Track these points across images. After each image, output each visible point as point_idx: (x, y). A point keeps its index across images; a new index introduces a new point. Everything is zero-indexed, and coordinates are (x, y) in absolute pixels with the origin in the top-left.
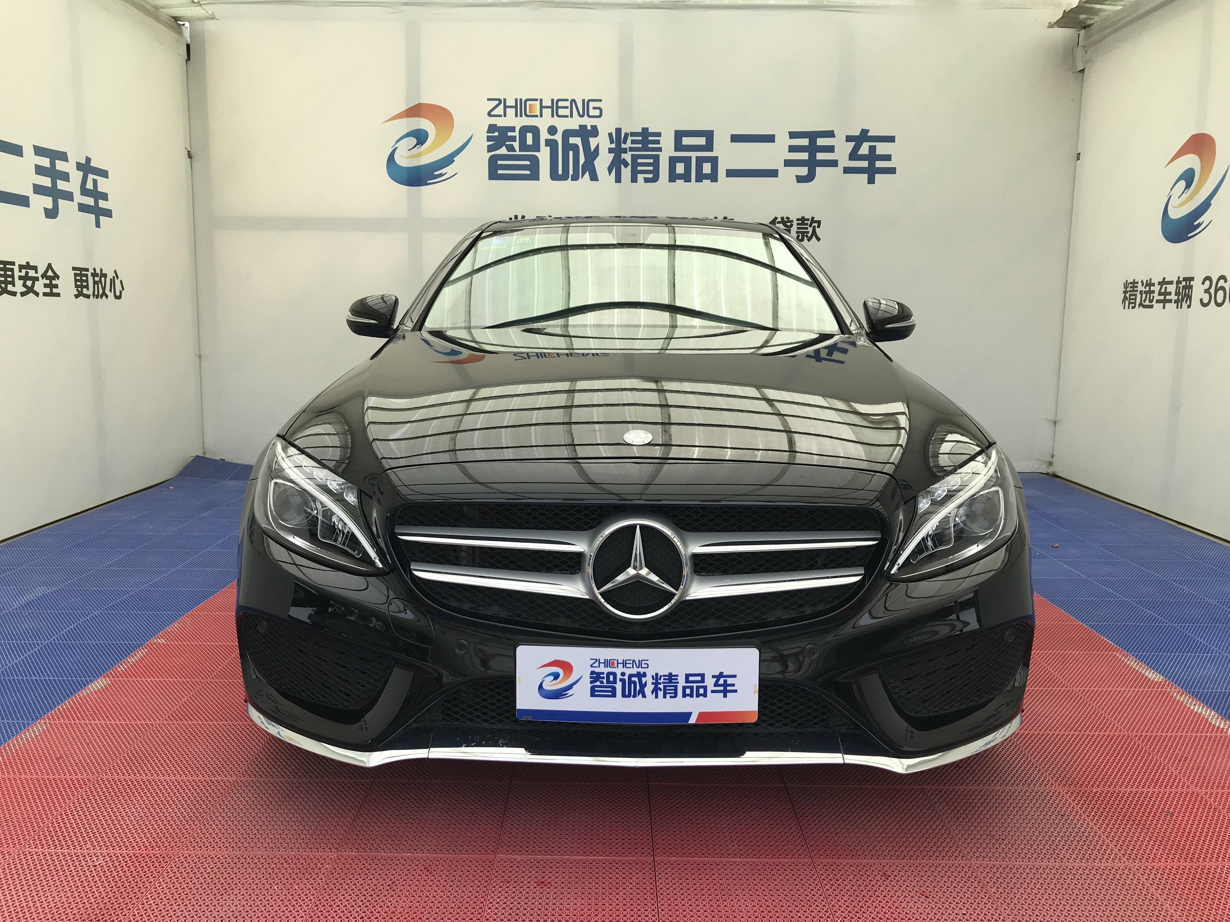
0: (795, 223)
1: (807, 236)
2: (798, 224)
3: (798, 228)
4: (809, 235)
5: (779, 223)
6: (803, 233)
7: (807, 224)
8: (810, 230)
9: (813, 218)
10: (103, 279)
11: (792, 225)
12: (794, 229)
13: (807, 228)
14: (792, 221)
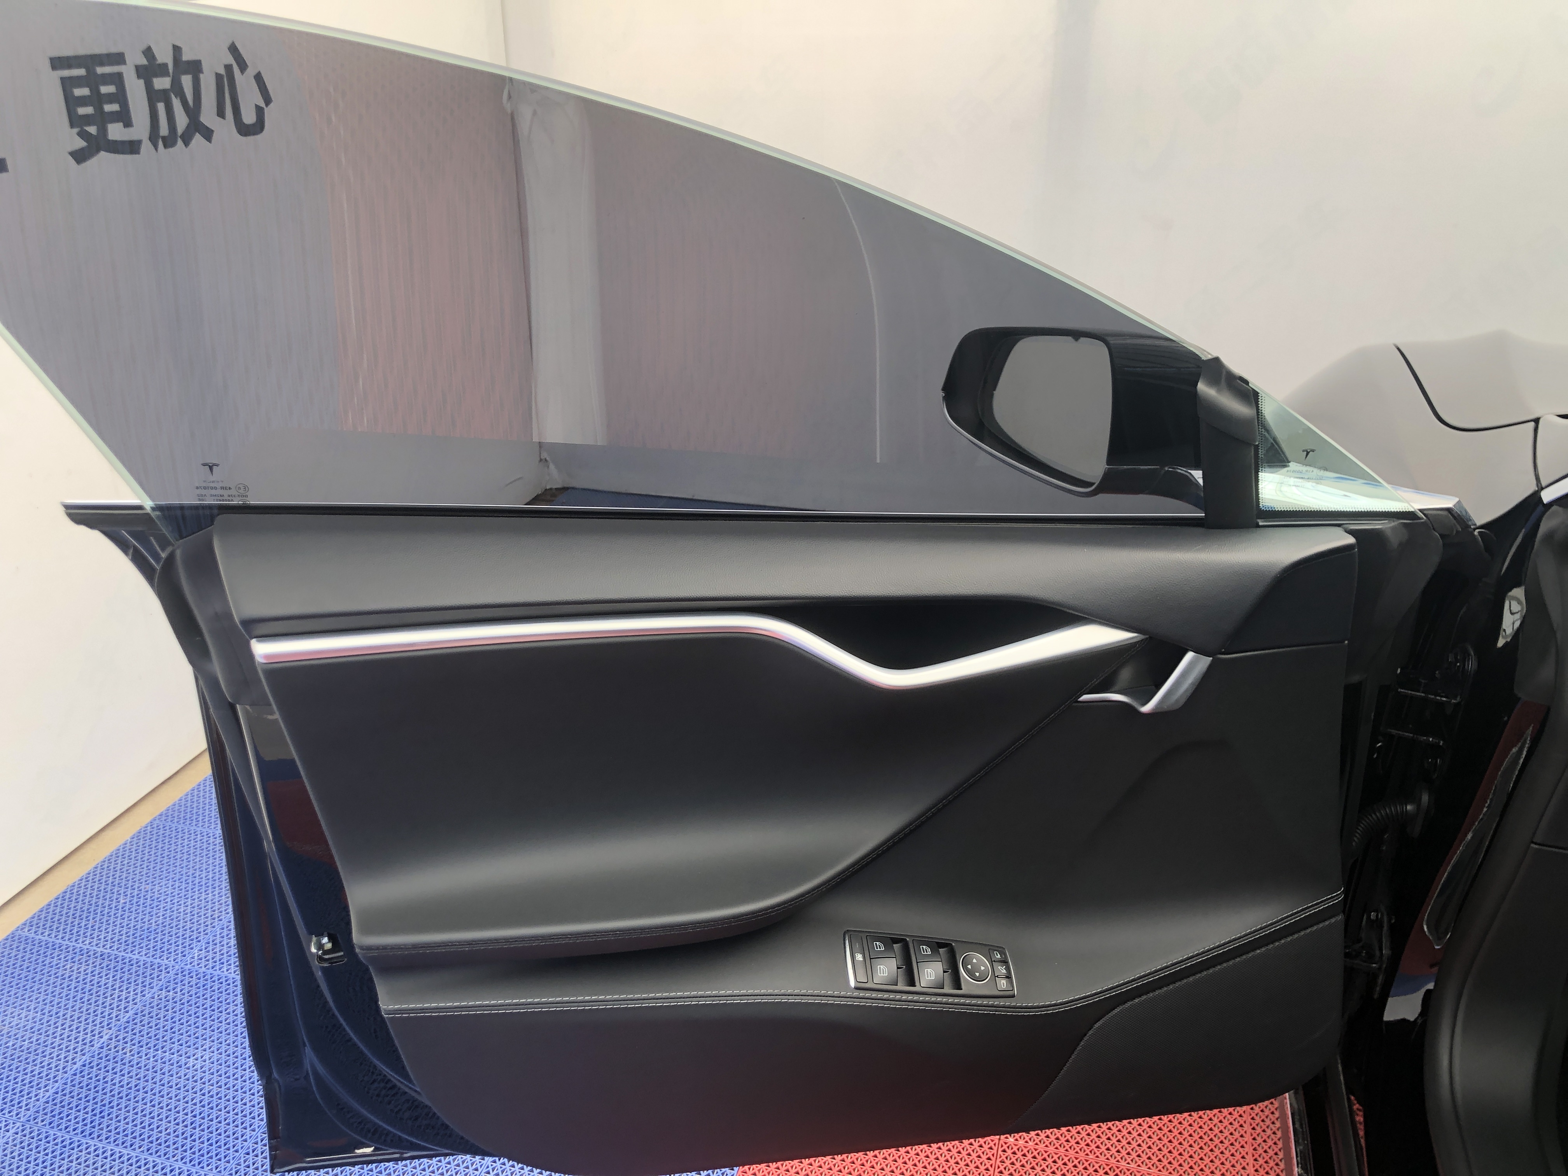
10: (187, 81)
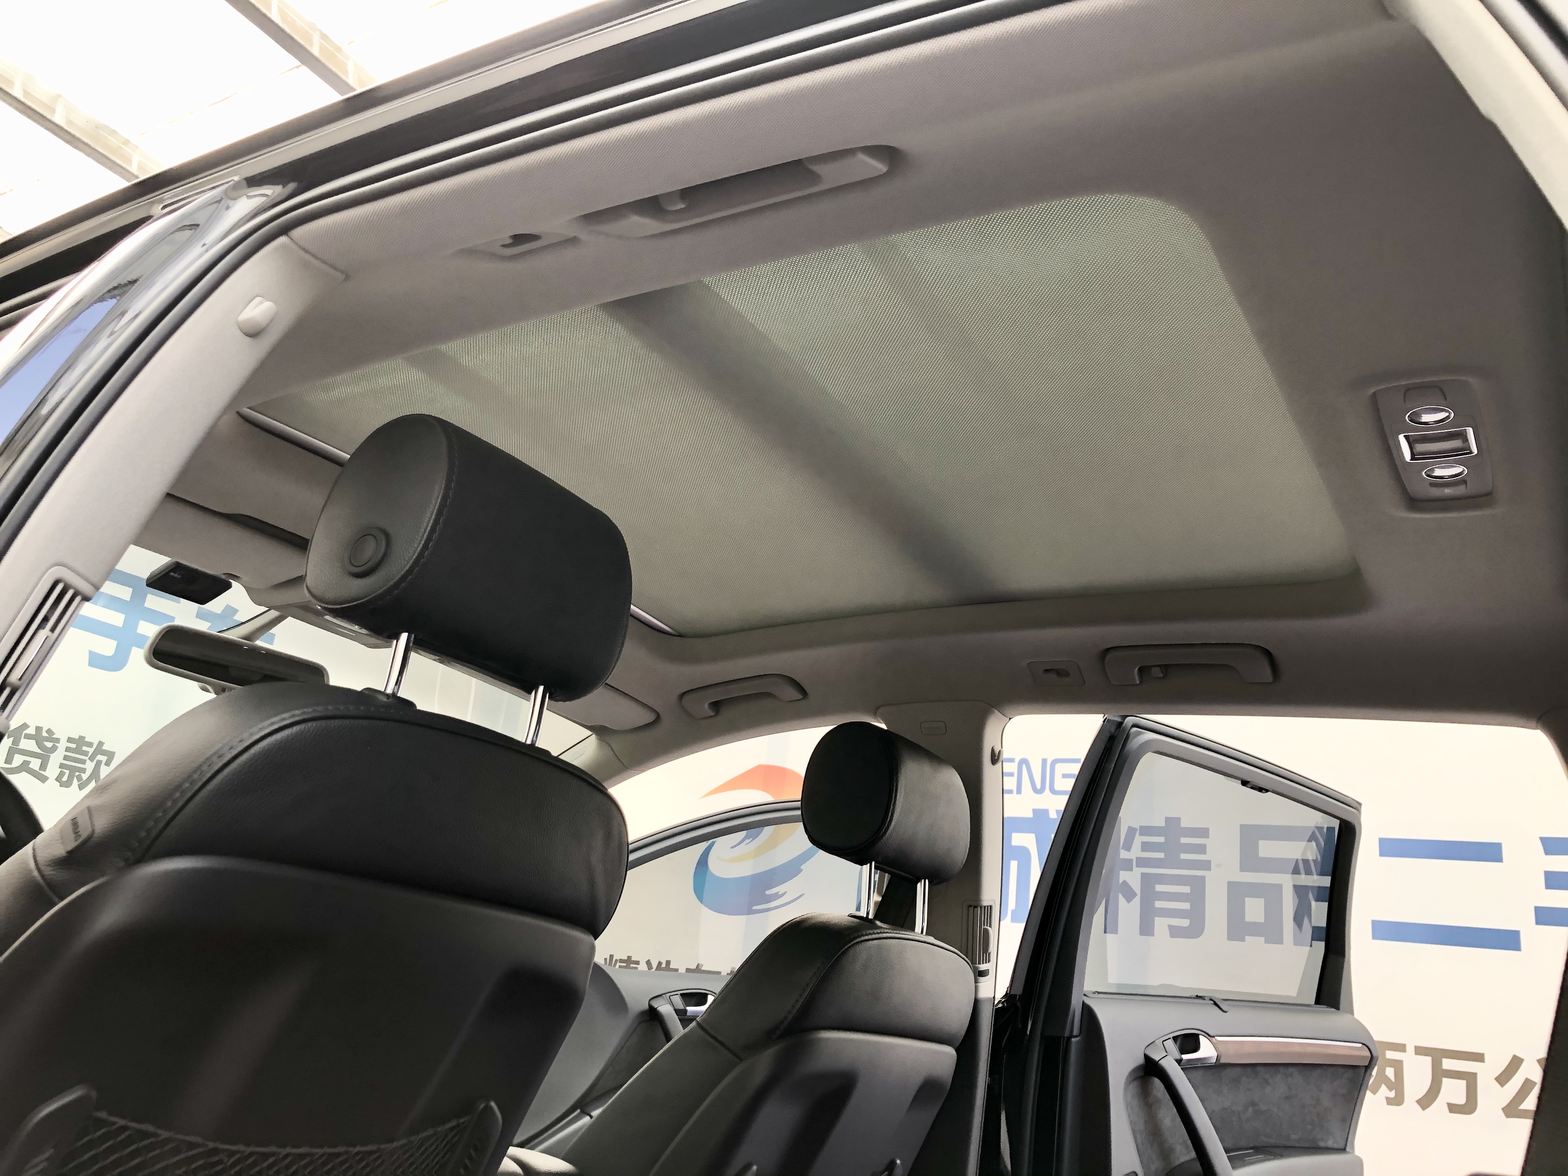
0: (63, 745)
1: (79, 778)
2: (68, 749)
3: (66, 758)
4: (85, 777)
5: (28, 737)
6: (72, 770)
7: (85, 753)
8: (90, 766)
9: (101, 743)
11: (54, 749)
12: (56, 759)
13: (83, 762)
14: (58, 740)
